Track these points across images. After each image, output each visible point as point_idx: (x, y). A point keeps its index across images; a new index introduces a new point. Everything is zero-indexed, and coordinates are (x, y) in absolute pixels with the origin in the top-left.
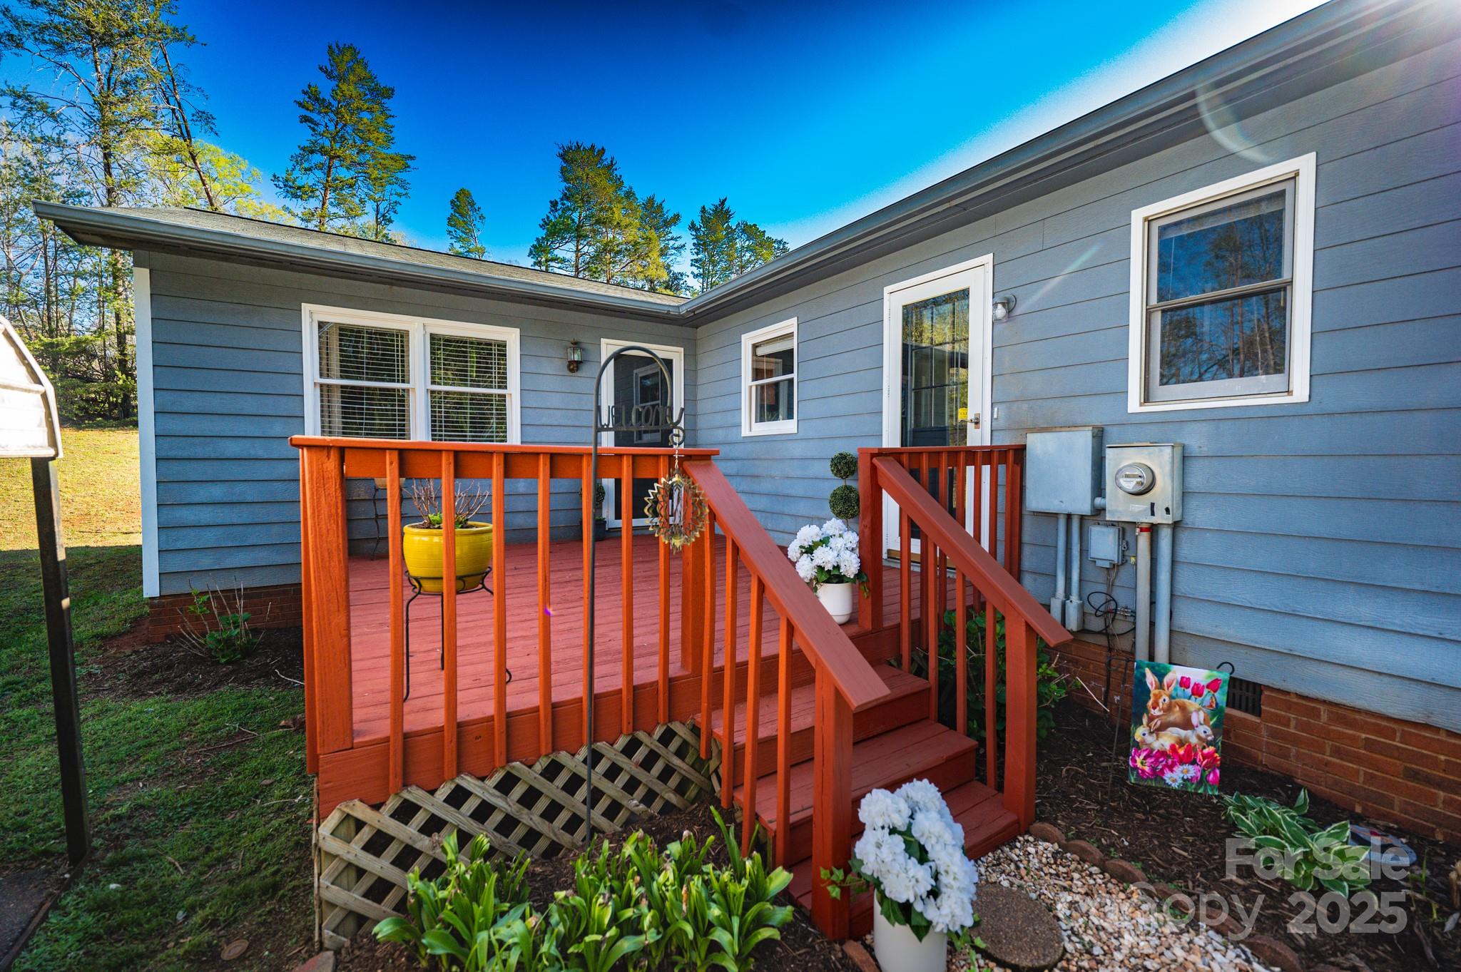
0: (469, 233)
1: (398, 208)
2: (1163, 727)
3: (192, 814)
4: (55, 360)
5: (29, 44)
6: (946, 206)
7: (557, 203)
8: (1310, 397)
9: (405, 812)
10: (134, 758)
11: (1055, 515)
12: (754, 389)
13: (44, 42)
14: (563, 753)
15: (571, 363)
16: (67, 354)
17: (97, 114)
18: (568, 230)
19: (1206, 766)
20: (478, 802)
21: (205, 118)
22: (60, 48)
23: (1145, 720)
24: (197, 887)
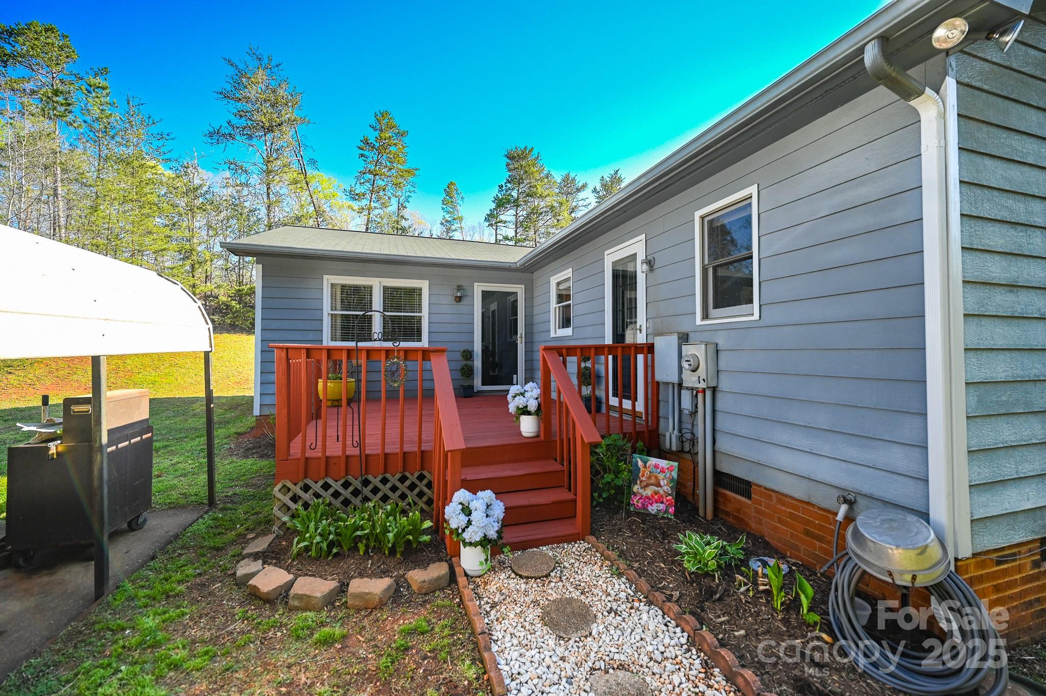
0: (454, 207)
1: (410, 200)
2: (647, 485)
3: (252, 499)
4: (241, 298)
5: (238, 137)
6: (612, 211)
7: (502, 186)
8: (760, 317)
9: (306, 488)
10: (238, 479)
11: (668, 383)
12: (557, 309)
13: (244, 135)
14: (370, 476)
15: (456, 297)
16: (246, 295)
17: (265, 168)
18: (508, 202)
19: (669, 505)
20: (334, 490)
21: (313, 162)
22: (250, 137)
23: (638, 482)
24: (246, 520)
